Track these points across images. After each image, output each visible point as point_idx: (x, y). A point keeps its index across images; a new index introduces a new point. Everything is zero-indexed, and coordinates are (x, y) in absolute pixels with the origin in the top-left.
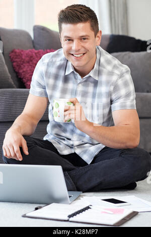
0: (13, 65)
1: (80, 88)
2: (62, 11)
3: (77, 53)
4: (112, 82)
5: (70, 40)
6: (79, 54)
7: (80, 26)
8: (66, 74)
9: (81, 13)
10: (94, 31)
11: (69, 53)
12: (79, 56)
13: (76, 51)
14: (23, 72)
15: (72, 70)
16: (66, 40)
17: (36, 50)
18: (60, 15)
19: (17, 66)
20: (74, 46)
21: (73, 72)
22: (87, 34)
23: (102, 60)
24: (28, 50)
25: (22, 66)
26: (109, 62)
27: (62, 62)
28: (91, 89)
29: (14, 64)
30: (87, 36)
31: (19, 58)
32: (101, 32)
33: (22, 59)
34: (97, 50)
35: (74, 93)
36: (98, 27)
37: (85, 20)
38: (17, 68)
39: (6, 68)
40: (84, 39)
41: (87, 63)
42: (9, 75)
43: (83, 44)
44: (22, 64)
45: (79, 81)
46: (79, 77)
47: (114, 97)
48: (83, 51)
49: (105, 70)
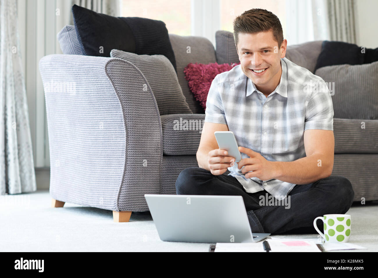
0: (188, 84)
1: (267, 110)
2: (239, 18)
3: (257, 69)
4: (307, 96)
5: (249, 53)
6: (261, 69)
7: (261, 35)
8: (247, 96)
9: (261, 20)
10: (278, 41)
11: (248, 68)
12: (260, 71)
13: (257, 66)
14: (203, 92)
15: (253, 89)
16: (244, 53)
17: (219, 64)
18: (236, 23)
19: (194, 85)
20: (254, 60)
21: (255, 92)
22: (269, 46)
23: (291, 73)
24: (208, 64)
25: (201, 85)
26: (298, 74)
27: (241, 81)
28: (279, 109)
29: (190, 82)
30: (269, 47)
31: (196, 76)
32: (286, 41)
33: (202, 76)
34: (283, 62)
35: (260, 117)
36: (283, 36)
37: (266, 29)
38: (194, 88)
39: (180, 88)
40: (266, 51)
41: (270, 80)
42: (184, 97)
43: (264, 57)
44: (201, 83)
45: (263, 102)
46: (263, 96)
47: (308, 114)
48: (264, 65)
49: (295, 84)
